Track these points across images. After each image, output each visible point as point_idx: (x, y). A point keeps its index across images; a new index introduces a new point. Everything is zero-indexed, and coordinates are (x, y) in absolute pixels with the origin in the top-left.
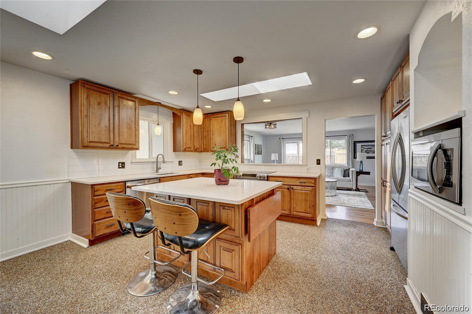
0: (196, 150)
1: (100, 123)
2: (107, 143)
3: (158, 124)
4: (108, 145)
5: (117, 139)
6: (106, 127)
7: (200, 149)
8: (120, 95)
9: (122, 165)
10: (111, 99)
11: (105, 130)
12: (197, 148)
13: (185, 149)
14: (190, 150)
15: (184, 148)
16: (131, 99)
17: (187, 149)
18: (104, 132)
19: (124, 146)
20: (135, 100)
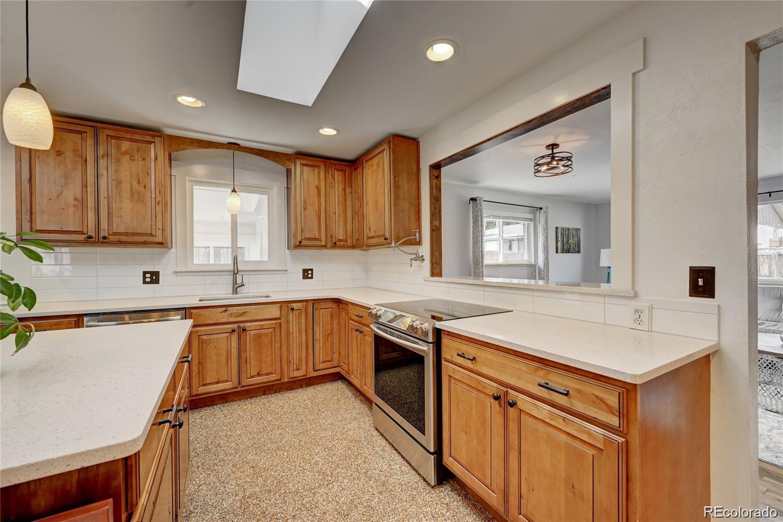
0: (335, 243)
1: (61, 193)
2: (82, 233)
3: (234, 191)
4: (82, 237)
5: (104, 225)
6: (76, 199)
7: (349, 241)
8: (112, 133)
9: (153, 278)
10: (90, 141)
11: (75, 206)
12: (341, 240)
13: (300, 242)
14: (318, 243)
15: (299, 239)
16: (142, 139)
17: (304, 243)
18: (71, 210)
19: (124, 238)
20: (152, 140)
